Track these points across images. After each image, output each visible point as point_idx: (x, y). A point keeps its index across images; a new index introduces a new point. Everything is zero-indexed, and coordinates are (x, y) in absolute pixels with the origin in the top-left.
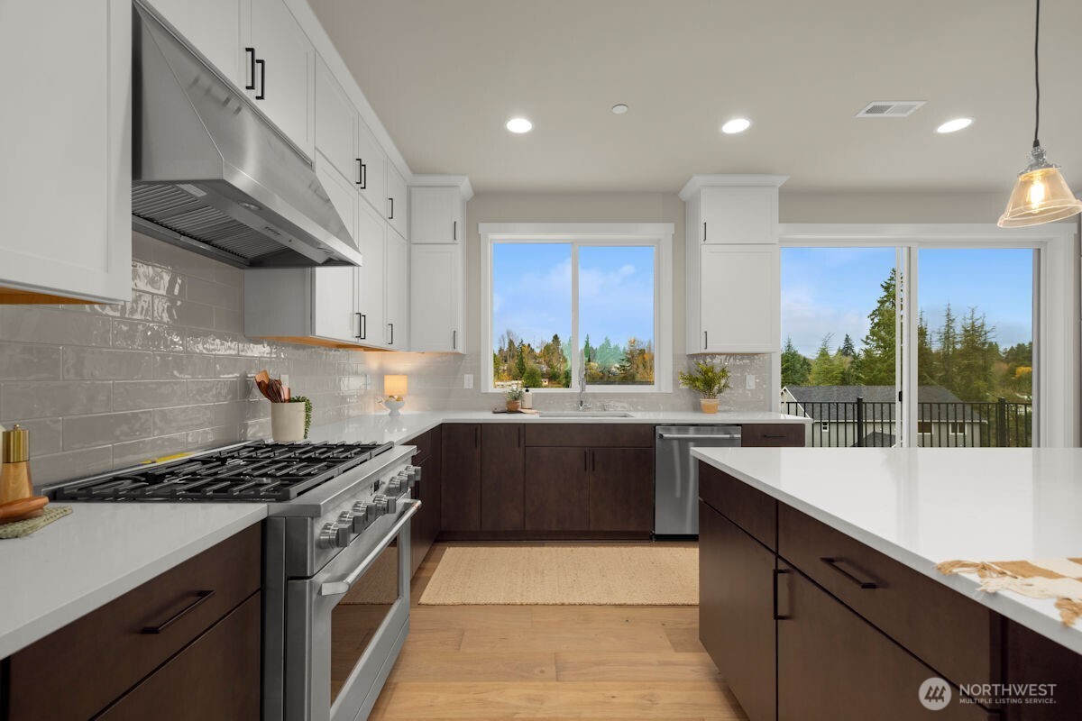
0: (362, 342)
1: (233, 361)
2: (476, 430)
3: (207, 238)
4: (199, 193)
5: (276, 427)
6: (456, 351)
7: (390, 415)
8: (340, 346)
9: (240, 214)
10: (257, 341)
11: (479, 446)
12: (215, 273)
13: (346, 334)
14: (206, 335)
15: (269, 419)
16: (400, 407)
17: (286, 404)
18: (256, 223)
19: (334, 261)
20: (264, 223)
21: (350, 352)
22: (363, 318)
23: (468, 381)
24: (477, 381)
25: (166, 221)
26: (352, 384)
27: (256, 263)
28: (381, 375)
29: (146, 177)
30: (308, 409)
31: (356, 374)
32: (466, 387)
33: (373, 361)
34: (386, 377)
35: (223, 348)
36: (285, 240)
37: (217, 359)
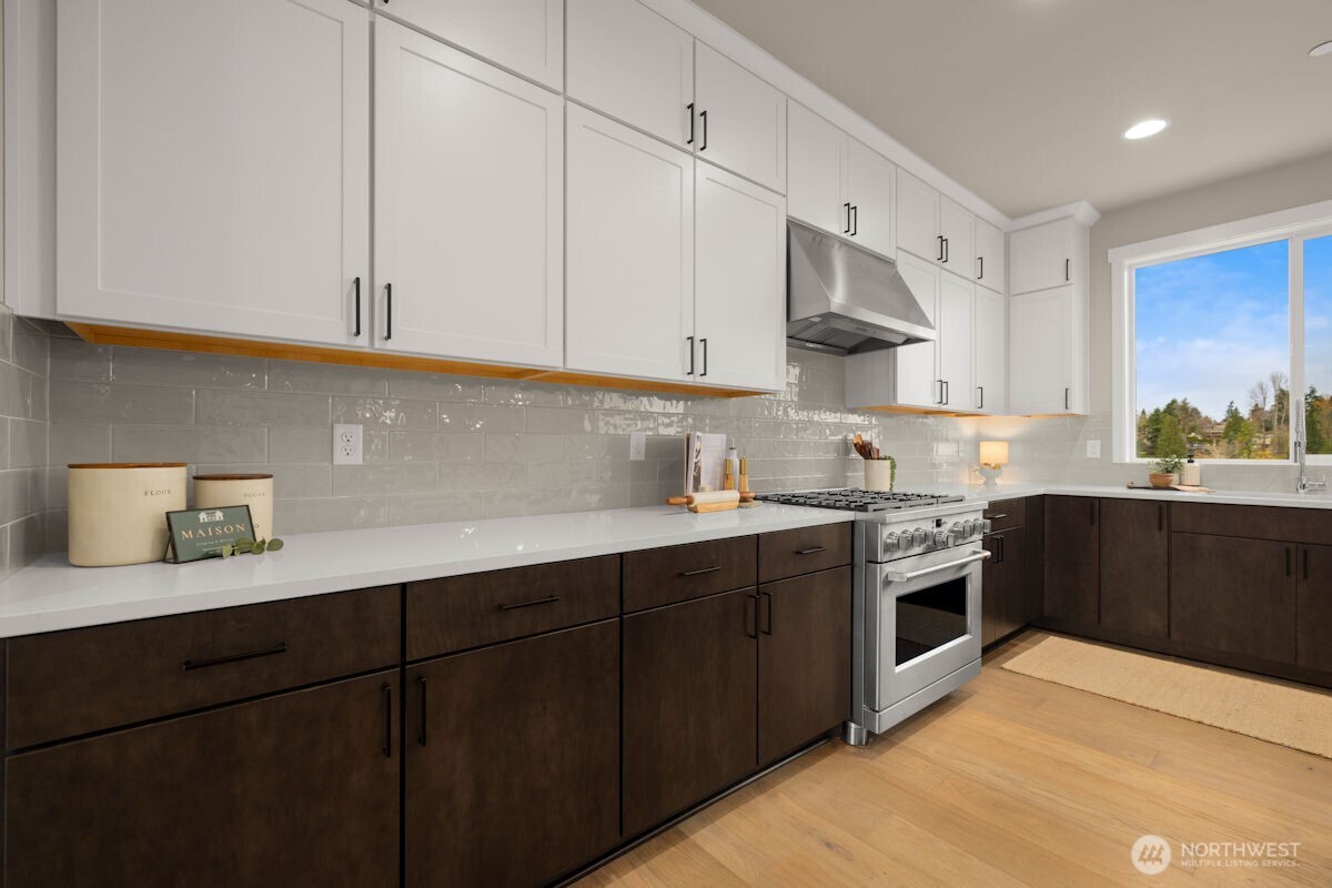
0: (944, 408)
1: (839, 427)
2: (1092, 504)
3: (820, 341)
4: (817, 320)
5: (867, 479)
6: (1068, 411)
7: (985, 483)
8: (927, 413)
9: (839, 325)
10: (853, 411)
11: (1096, 524)
12: (827, 361)
13: (928, 400)
14: (820, 409)
15: (862, 474)
16: (997, 476)
17: (876, 461)
18: (850, 328)
19: (910, 340)
20: (856, 326)
21: (939, 418)
22: (944, 385)
23: (1093, 449)
24: (1107, 448)
25: (798, 336)
26: (944, 451)
27: (853, 350)
28: (977, 441)
29: (792, 319)
30: (893, 467)
31: (947, 440)
32: (1089, 455)
33: (967, 428)
34: (982, 443)
35: (830, 418)
36: (870, 333)
37: (828, 425)
